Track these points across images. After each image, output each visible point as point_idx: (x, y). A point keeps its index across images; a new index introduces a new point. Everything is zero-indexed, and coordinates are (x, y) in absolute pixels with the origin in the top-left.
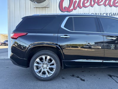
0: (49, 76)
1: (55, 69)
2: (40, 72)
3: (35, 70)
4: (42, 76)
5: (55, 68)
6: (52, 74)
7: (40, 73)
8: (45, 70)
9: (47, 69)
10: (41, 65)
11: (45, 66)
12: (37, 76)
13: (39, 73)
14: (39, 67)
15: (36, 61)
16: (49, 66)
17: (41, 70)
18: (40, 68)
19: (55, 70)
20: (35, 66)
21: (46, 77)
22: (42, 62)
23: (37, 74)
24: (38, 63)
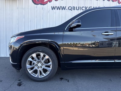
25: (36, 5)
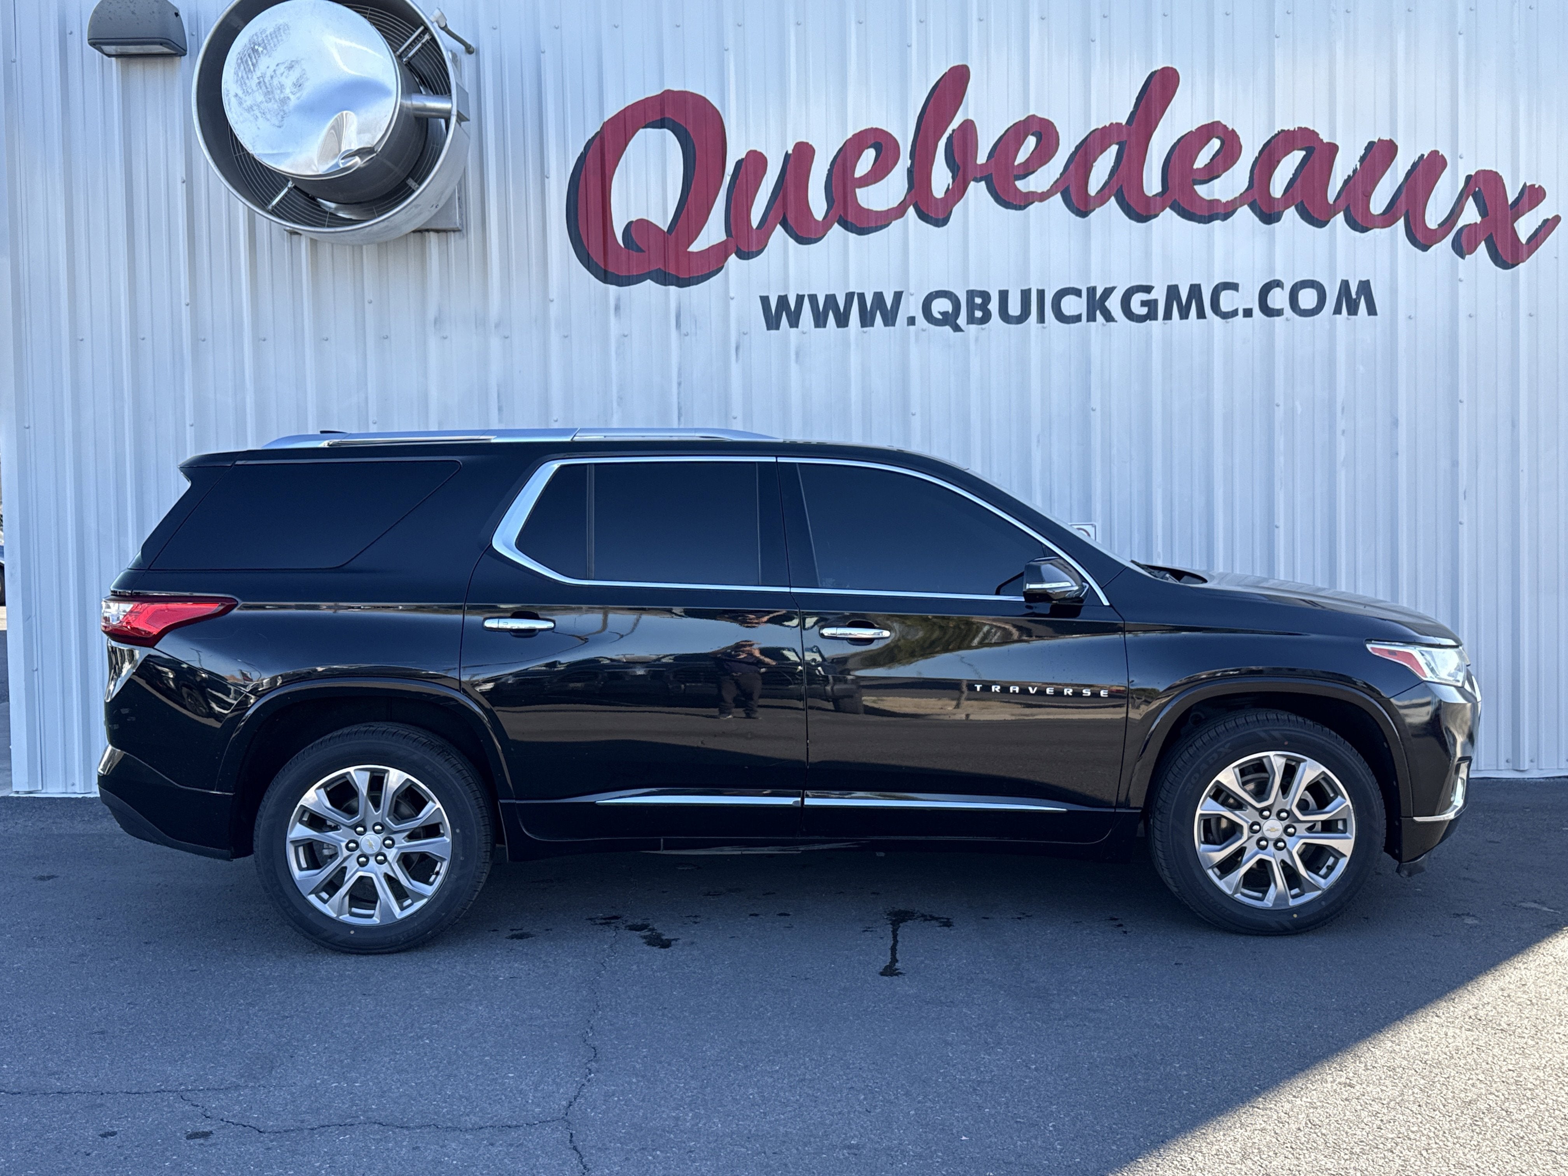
0: (399, 914)
1: (445, 864)
2: (332, 886)
3: (297, 873)
4: (346, 918)
5: (447, 854)
6: (423, 896)
7: (331, 896)
8: (376, 872)
9: (385, 868)
10: (339, 838)
11: (371, 841)
12: (310, 915)
13: (325, 895)
14: (326, 852)
15: (304, 809)
16: (402, 843)
17: (343, 871)
18: (334, 856)
19: (443, 871)
20: (296, 843)
21: (376, 920)
22: (352, 812)
23: (312, 898)
24: (316, 821)
25: (613, 288)
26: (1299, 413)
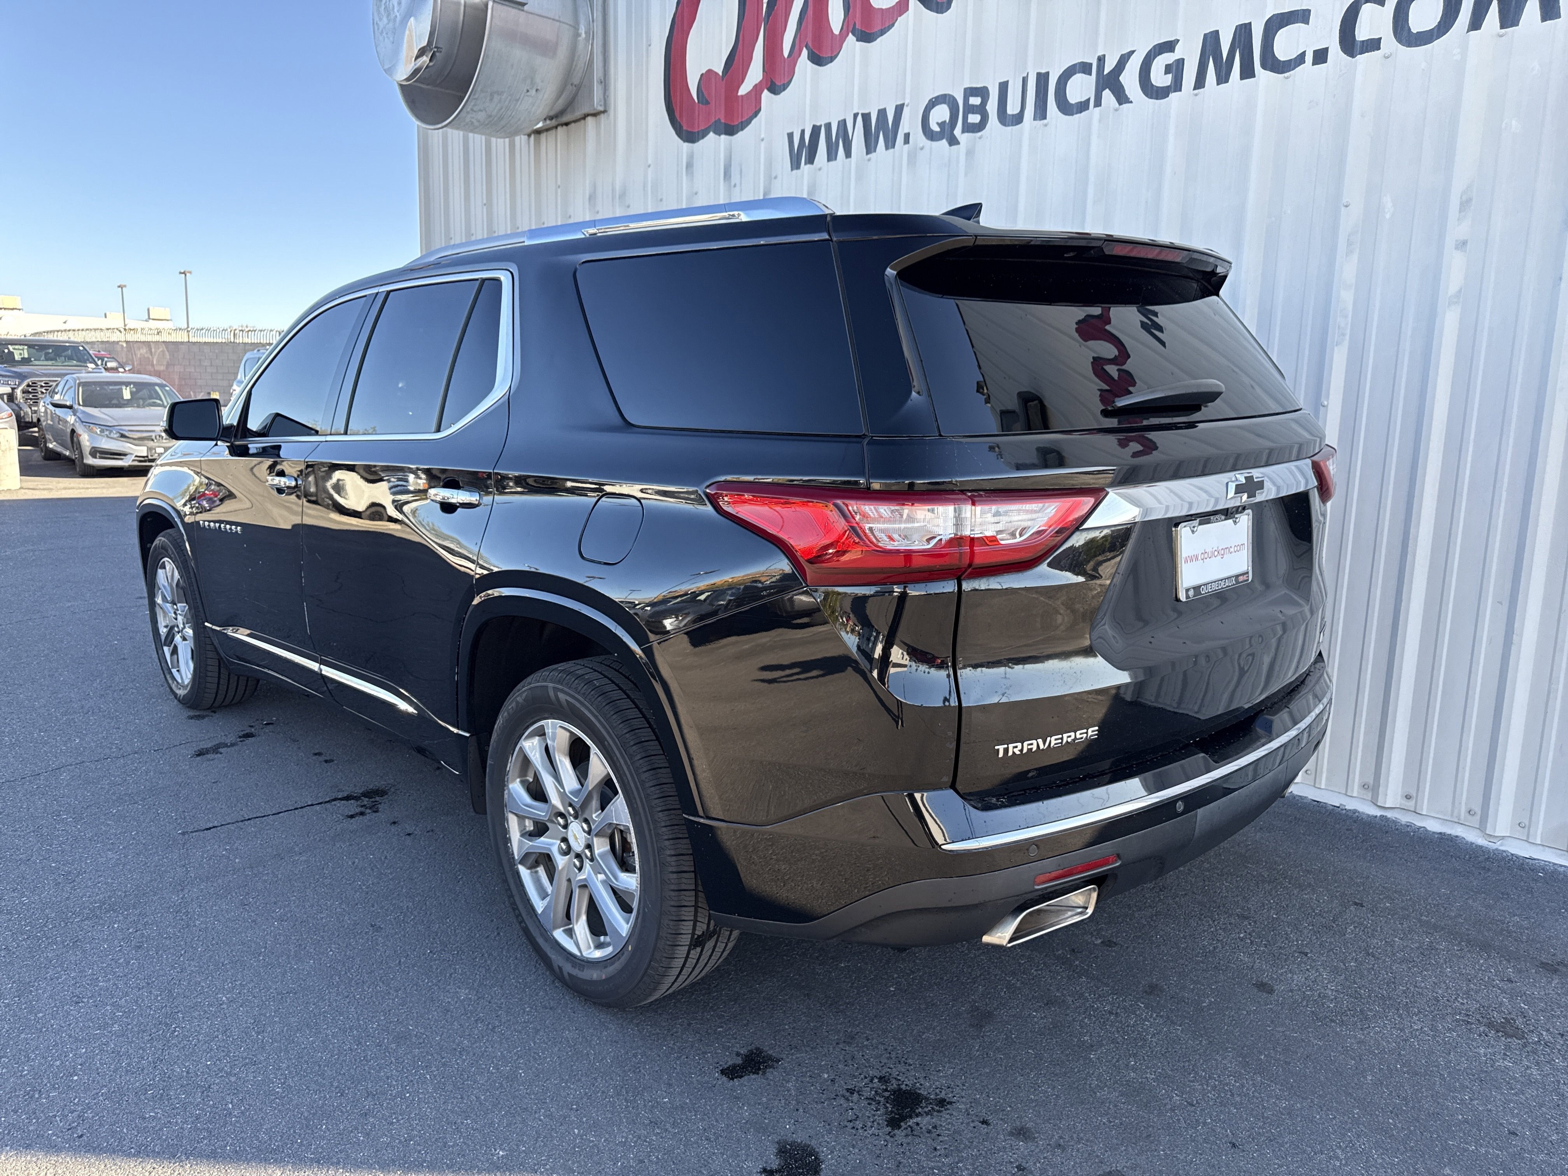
25: (686, 146)
26: (1388, 216)
